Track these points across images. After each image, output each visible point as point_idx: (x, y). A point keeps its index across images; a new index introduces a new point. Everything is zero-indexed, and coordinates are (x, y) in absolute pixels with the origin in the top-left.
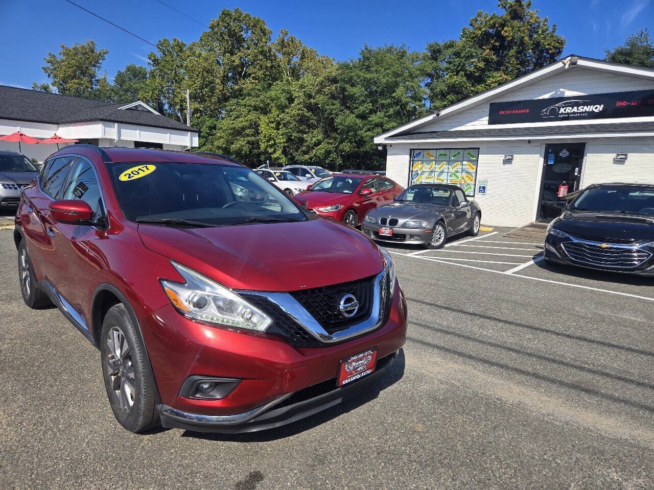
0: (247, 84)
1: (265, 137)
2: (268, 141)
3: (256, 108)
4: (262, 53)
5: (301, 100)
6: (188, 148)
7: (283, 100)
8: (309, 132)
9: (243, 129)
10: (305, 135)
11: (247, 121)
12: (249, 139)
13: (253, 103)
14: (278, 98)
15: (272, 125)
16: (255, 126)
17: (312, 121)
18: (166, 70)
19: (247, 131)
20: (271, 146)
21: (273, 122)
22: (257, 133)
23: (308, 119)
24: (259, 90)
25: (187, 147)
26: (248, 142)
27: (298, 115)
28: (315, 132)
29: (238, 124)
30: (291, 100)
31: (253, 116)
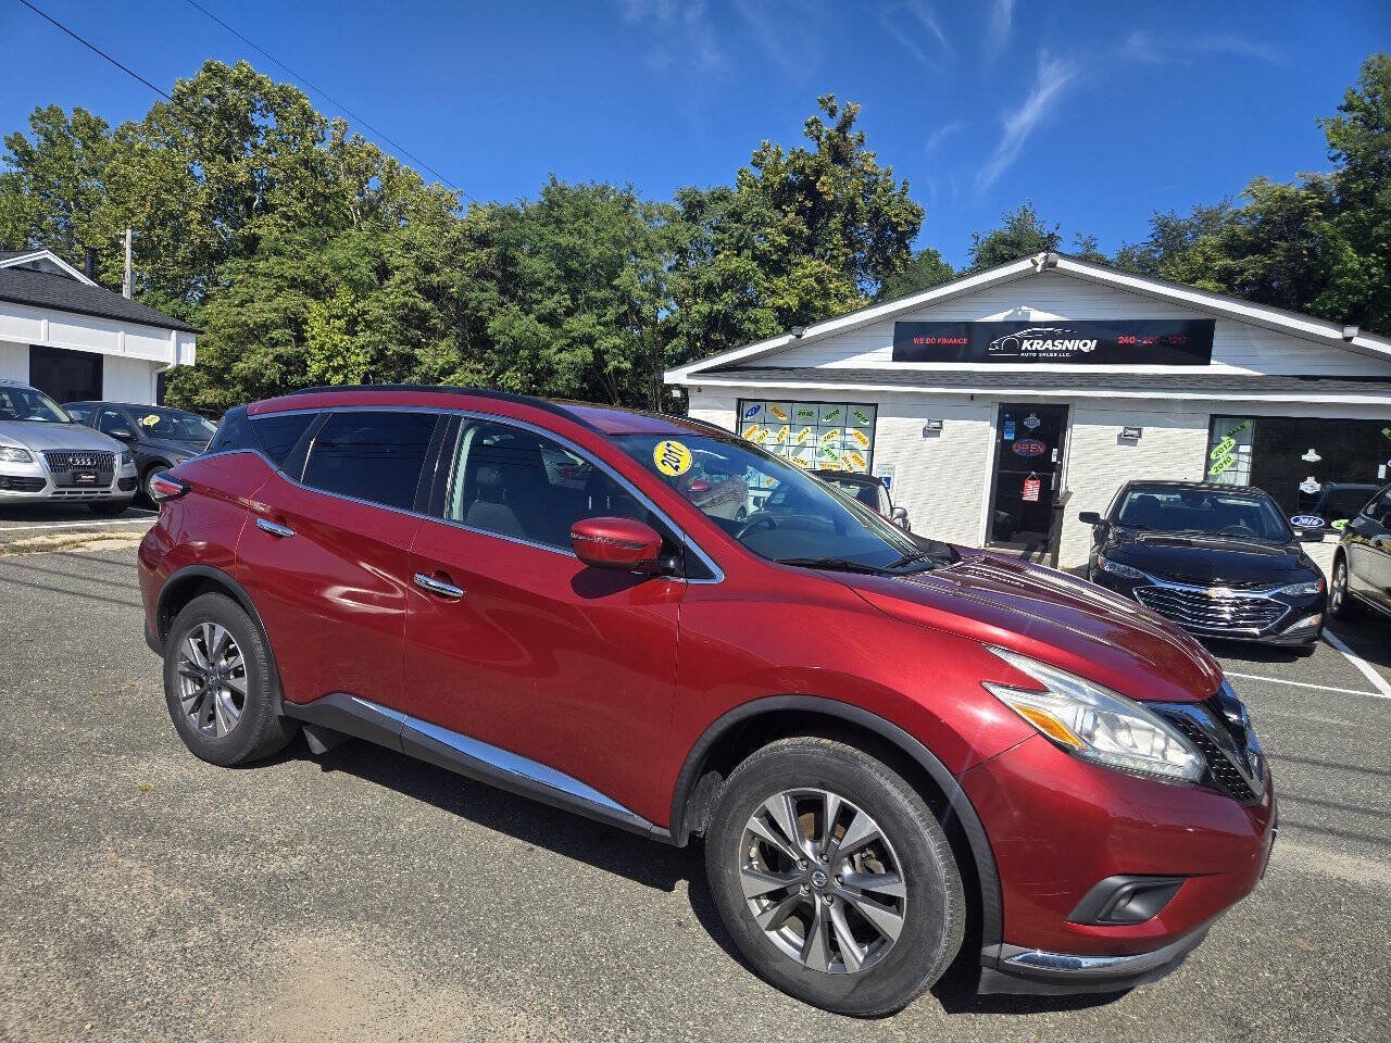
0: (266, 228)
1: (321, 348)
2: (329, 359)
3: (294, 283)
4: (305, 163)
5: (409, 274)
6: (169, 367)
7: (364, 270)
8: (428, 345)
9: (265, 327)
10: (417, 351)
11: (275, 310)
12: (280, 350)
13: (289, 273)
14: (354, 267)
15: (338, 323)
16: (296, 324)
17: (434, 321)
18: (52, 178)
19: (276, 334)
20: (336, 370)
21: (339, 318)
22: (300, 339)
23: (424, 316)
24: (303, 246)
25: (164, 364)
26: (278, 358)
27: (405, 305)
28: (443, 344)
29: (255, 315)
30: (384, 272)
31: (291, 300)
